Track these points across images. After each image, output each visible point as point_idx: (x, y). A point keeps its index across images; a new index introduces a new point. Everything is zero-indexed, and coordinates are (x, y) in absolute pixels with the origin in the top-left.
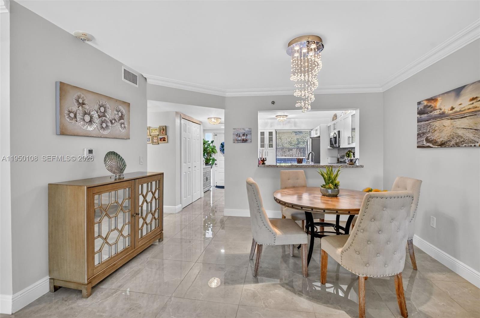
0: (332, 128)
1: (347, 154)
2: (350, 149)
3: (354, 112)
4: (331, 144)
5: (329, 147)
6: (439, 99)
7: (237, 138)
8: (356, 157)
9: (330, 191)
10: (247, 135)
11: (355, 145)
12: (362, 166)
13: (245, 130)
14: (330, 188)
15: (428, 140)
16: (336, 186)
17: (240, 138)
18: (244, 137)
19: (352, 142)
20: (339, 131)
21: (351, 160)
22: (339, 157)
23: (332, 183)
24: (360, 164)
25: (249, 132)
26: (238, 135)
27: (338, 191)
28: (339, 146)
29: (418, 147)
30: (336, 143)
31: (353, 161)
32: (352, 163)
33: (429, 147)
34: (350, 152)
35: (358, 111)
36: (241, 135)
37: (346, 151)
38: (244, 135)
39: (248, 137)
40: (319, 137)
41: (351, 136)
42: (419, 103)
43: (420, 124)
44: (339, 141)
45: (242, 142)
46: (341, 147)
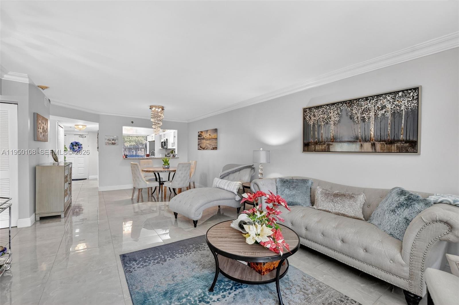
0: (163, 136)
1: (171, 152)
2: (173, 150)
3: (175, 131)
4: (162, 146)
5: (161, 148)
6: (203, 132)
7: (108, 141)
8: (176, 154)
9: (166, 166)
10: (115, 140)
11: (175, 147)
12: (178, 158)
13: (114, 137)
14: (166, 165)
15: (201, 147)
16: (169, 164)
17: (110, 142)
18: (113, 142)
19: (174, 146)
20: (167, 139)
21: (174, 155)
22: (166, 154)
23: (167, 163)
24: (178, 157)
25: (117, 138)
26: (109, 140)
27: (169, 167)
28: (167, 148)
29: (198, 149)
30: (165, 146)
31: (175, 155)
32: (174, 156)
33: (201, 149)
34: (173, 151)
35: (177, 131)
36: (111, 140)
37: (171, 150)
38: (113, 140)
39: (116, 141)
40: (154, 141)
41: (173, 143)
42: (198, 132)
43: (199, 140)
44: (167, 145)
45: (112, 145)
46: (168, 148)
